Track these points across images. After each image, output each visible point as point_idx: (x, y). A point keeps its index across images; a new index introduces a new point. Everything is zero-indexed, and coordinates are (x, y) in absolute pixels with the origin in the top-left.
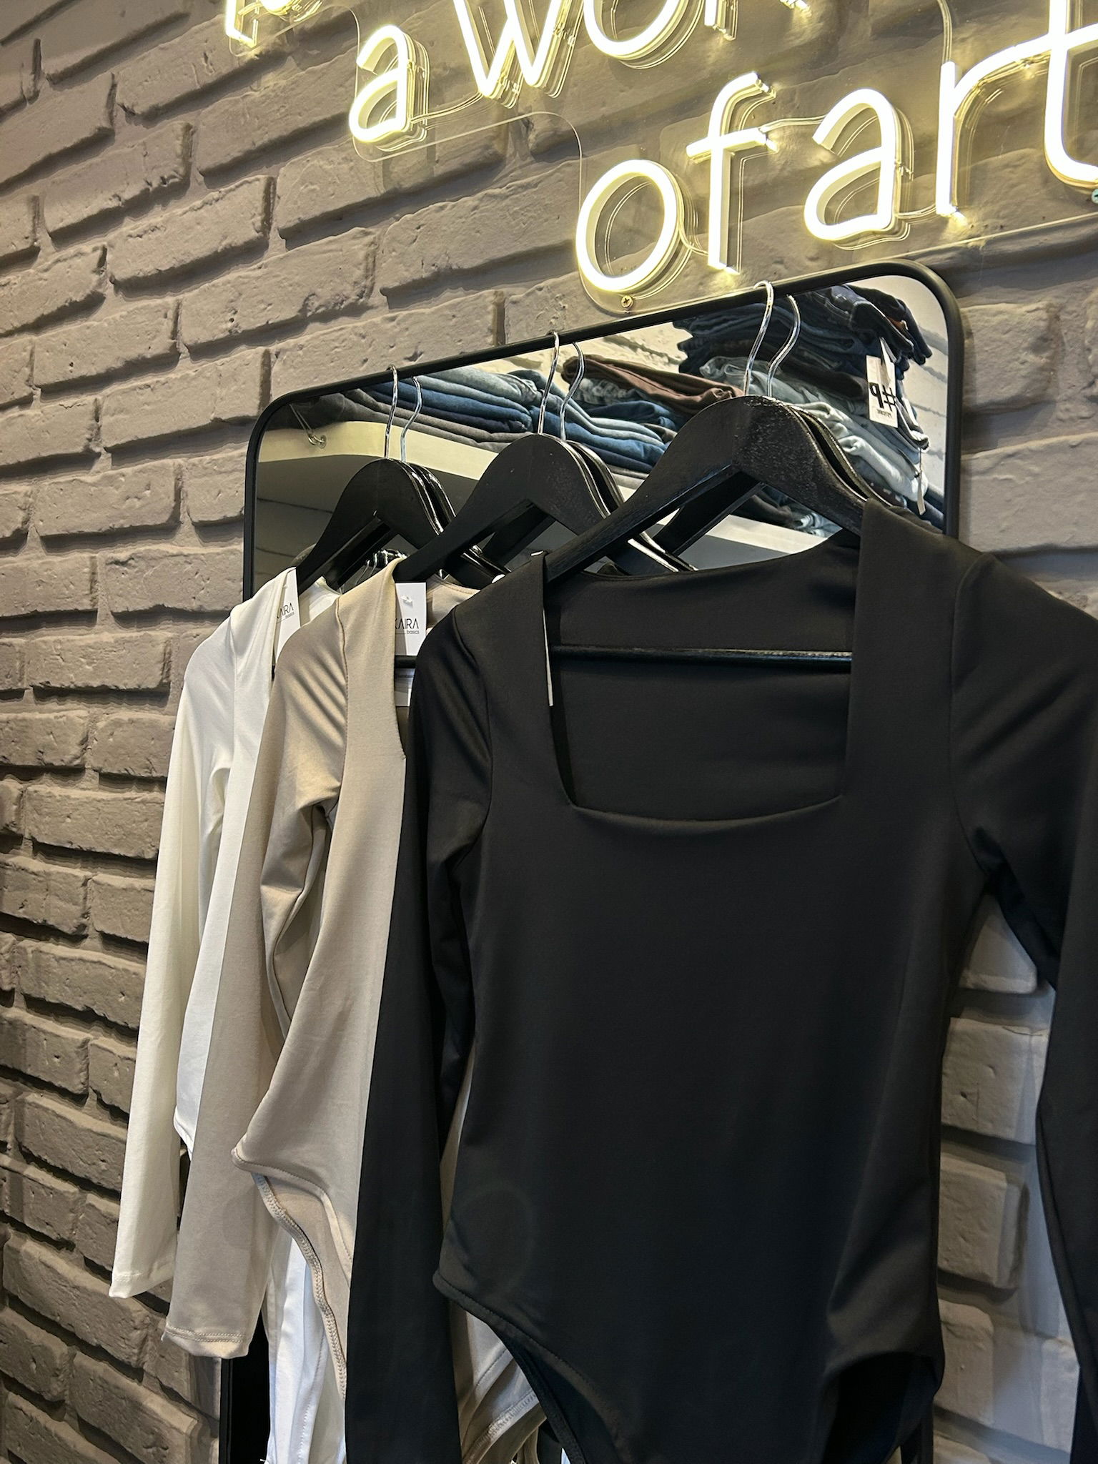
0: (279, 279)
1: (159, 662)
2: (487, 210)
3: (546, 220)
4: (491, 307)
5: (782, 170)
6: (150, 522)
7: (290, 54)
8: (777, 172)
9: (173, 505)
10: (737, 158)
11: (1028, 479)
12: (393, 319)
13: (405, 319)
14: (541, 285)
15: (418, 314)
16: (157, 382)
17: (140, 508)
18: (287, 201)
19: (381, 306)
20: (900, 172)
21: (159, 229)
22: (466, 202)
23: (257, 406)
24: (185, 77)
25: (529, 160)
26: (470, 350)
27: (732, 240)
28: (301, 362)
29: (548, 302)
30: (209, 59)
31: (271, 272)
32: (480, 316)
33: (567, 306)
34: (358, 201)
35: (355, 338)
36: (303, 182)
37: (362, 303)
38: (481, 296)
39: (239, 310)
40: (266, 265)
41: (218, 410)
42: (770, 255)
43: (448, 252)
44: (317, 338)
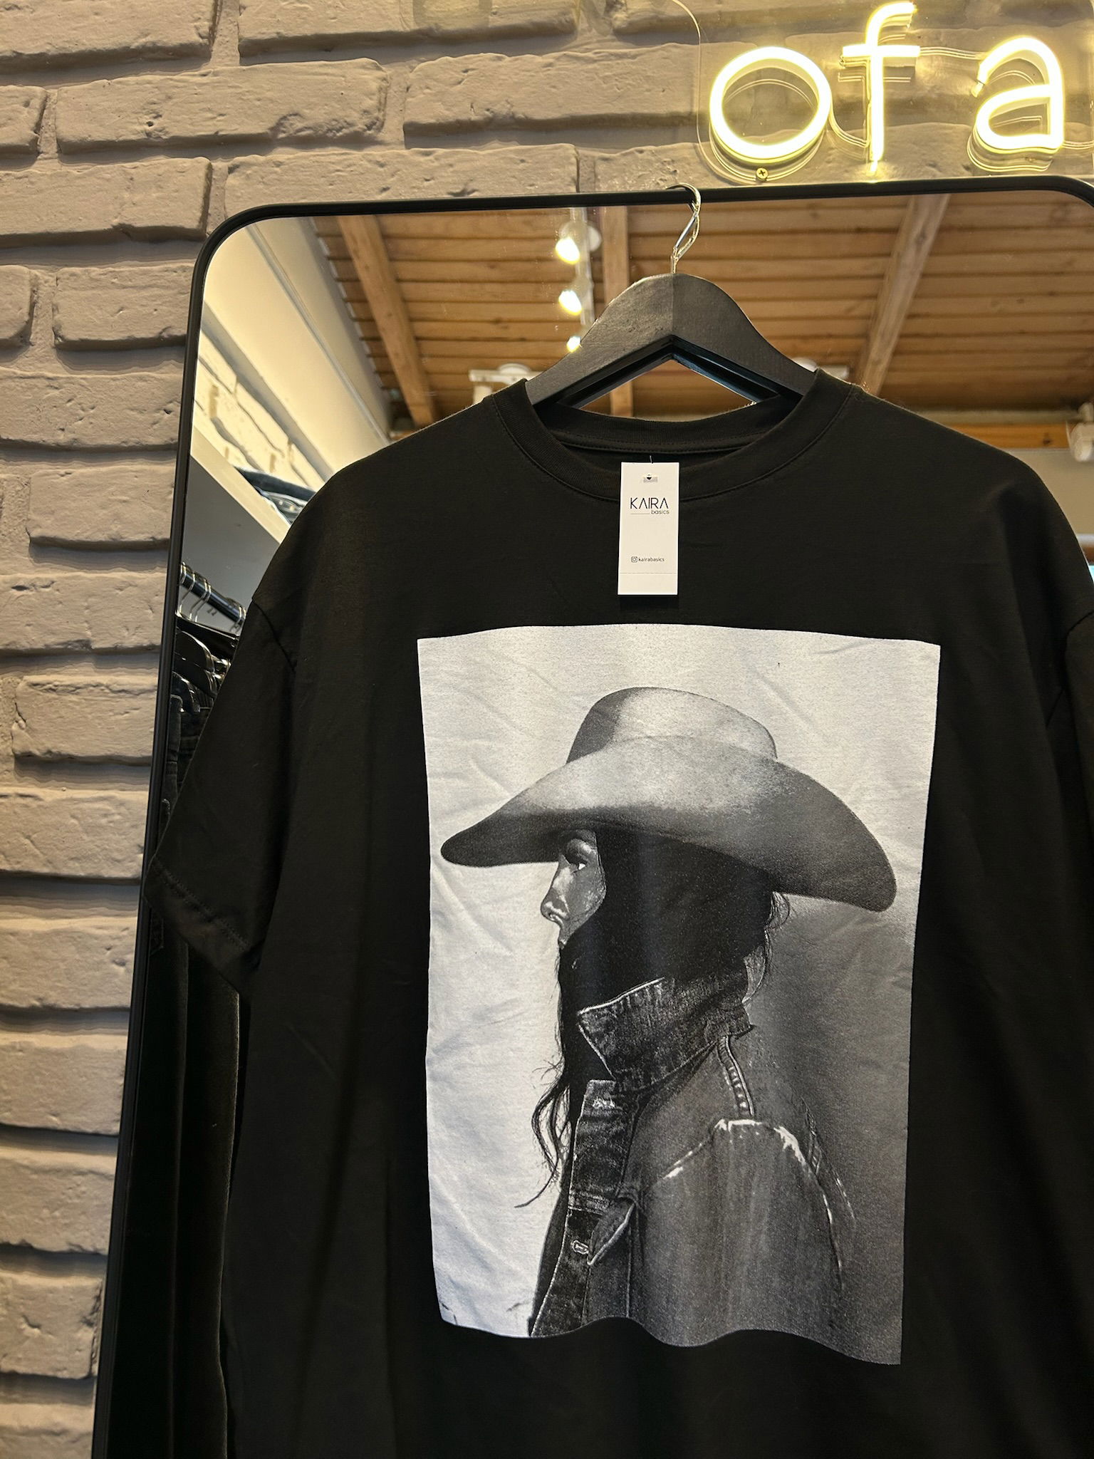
0: (239, 91)
2: (567, 70)
3: (648, 91)
4: (572, 160)
9: (26, 318)
12: (427, 154)
13: (446, 156)
14: (644, 148)
15: (466, 153)
18: (259, 12)
19: (395, 143)
23: (198, 219)
25: (609, 37)
28: (277, 179)
29: (652, 164)
31: (226, 82)
32: (558, 165)
33: (678, 171)
34: (373, 31)
35: (369, 166)
37: (370, 136)
38: (561, 146)
39: (165, 114)
40: (216, 74)
41: (126, 215)
42: (923, 157)
43: (510, 100)
44: (305, 158)
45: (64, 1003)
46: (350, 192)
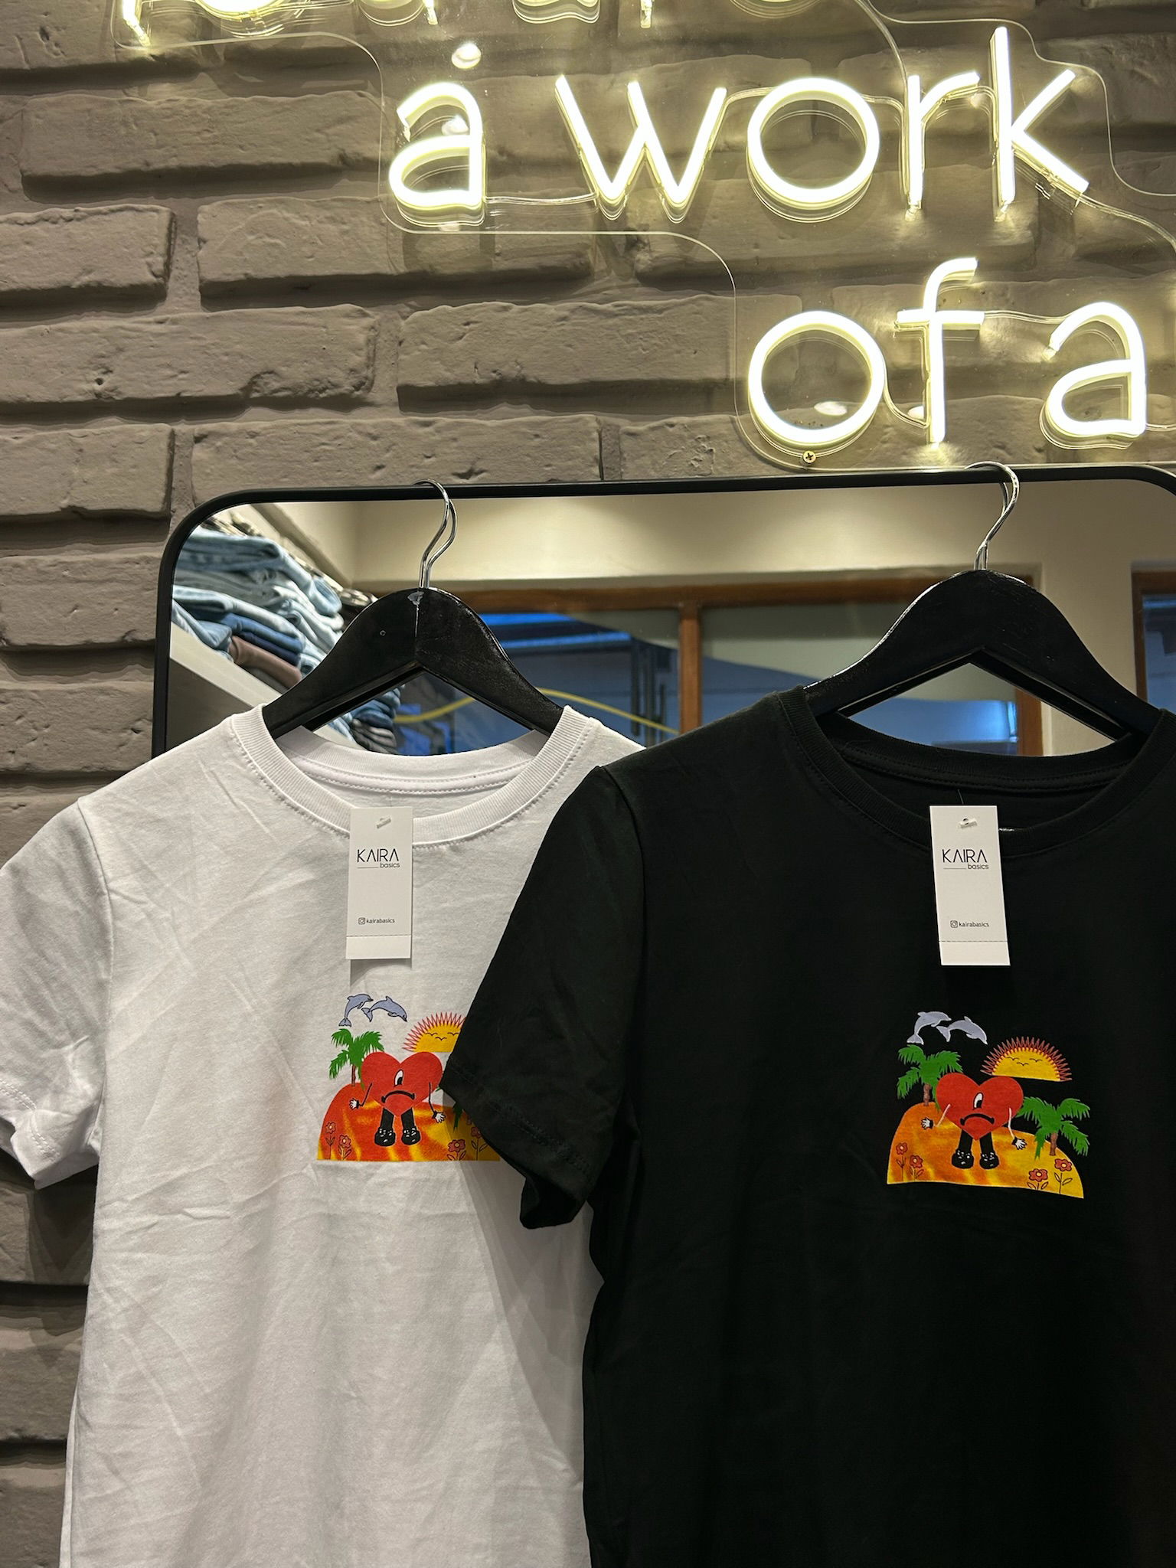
0: (203, 343)
2: (584, 325)
3: (678, 352)
4: (594, 435)
7: (205, 70)
12: (427, 424)
13: (449, 427)
14: (673, 420)
15: (470, 424)
18: (223, 249)
19: (386, 405)
22: (542, 308)
23: (161, 500)
25: (634, 282)
26: (567, 479)
28: (253, 454)
29: (684, 441)
30: (53, 40)
31: (187, 332)
32: (577, 442)
33: (714, 450)
34: (357, 272)
35: (360, 438)
36: (252, 231)
37: (358, 398)
38: (580, 419)
39: (117, 370)
40: (174, 322)
41: (76, 495)
42: (989, 438)
43: (519, 360)
44: (284, 427)
45: (46, 1434)
46: (339, 471)
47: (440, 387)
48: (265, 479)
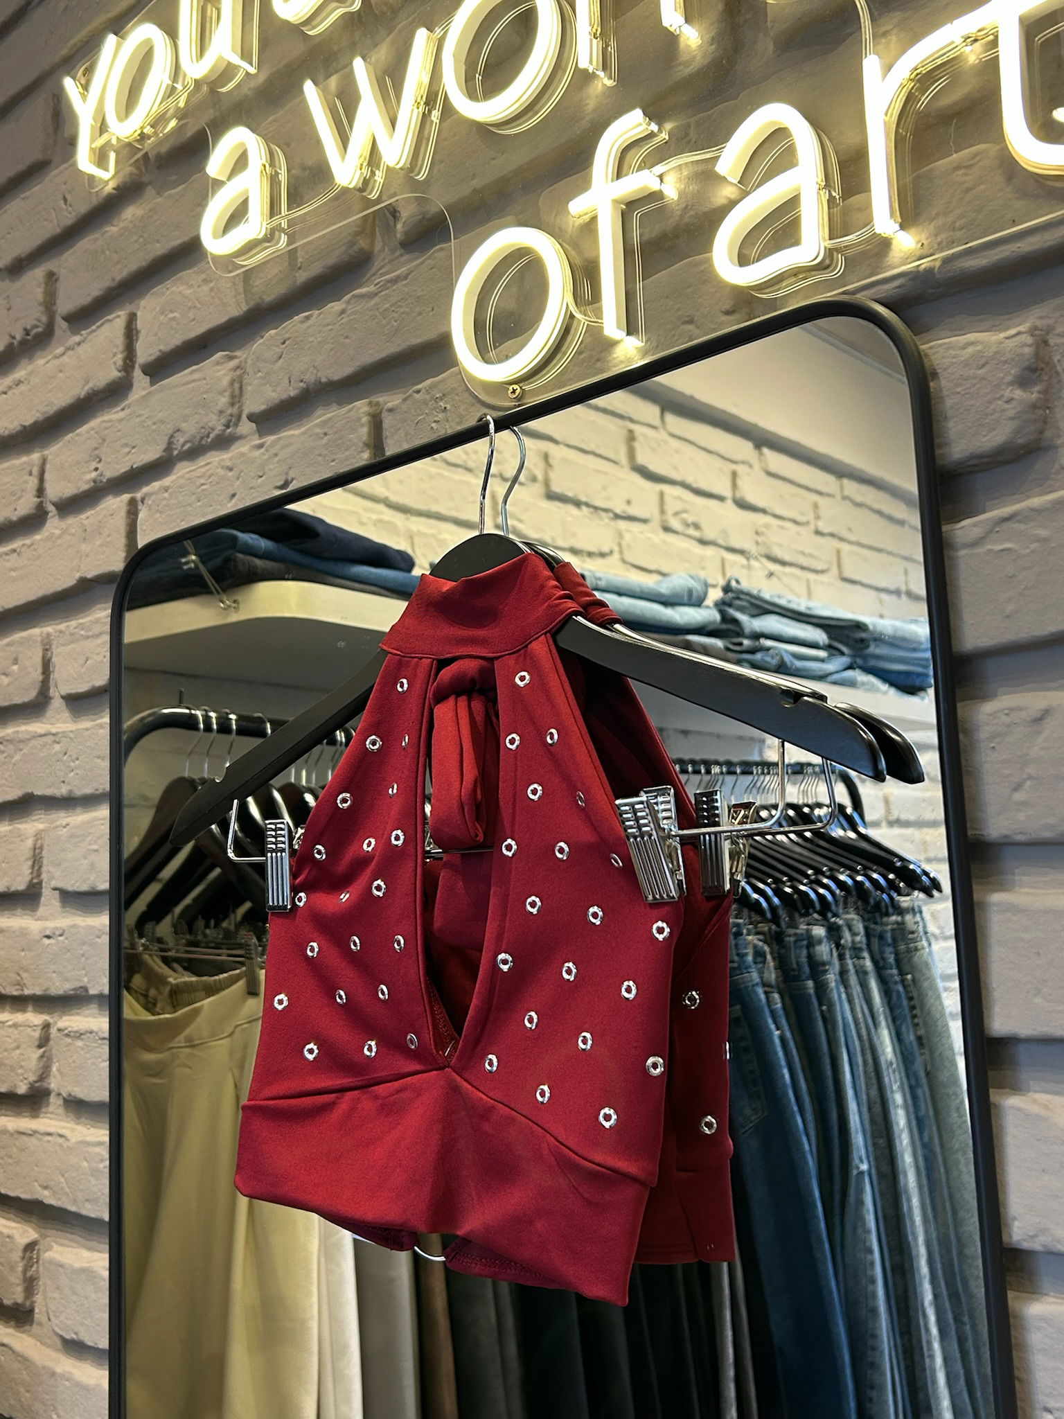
0: (143, 418)
1: (27, 859)
2: (355, 313)
3: (420, 314)
4: (365, 419)
5: (682, 216)
6: (18, 700)
7: (149, 183)
8: (677, 218)
9: (41, 678)
10: (628, 208)
11: (1033, 546)
12: (260, 446)
13: (274, 444)
14: (419, 387)
15: (289, 436)
16: (23, 545)
17: (8, 685)
18: (147, 334)
19: (251, 434)
20: (825, 196)
21: (22, 382)
22: (332, 307)
23: (123, 560)
24: (45, 223)
25: (398, 253)
27: (630, 305)
28: (167, 506)
29: (427, 404)
30: (68, 203)
31: (134, 412)
32: (353, 430)
33: (448, 407)
34: (220, 322)
35: (221, 472)
36: (162, 312)
37: (230, 433)
38: (354, 407)
39: (103, 459)
41: (82, 568)
42: (677, 315)
43: (316, 364)
44: (182, 477)
46: (211, 506)
47: (270, 408)
48: (171, 526)
